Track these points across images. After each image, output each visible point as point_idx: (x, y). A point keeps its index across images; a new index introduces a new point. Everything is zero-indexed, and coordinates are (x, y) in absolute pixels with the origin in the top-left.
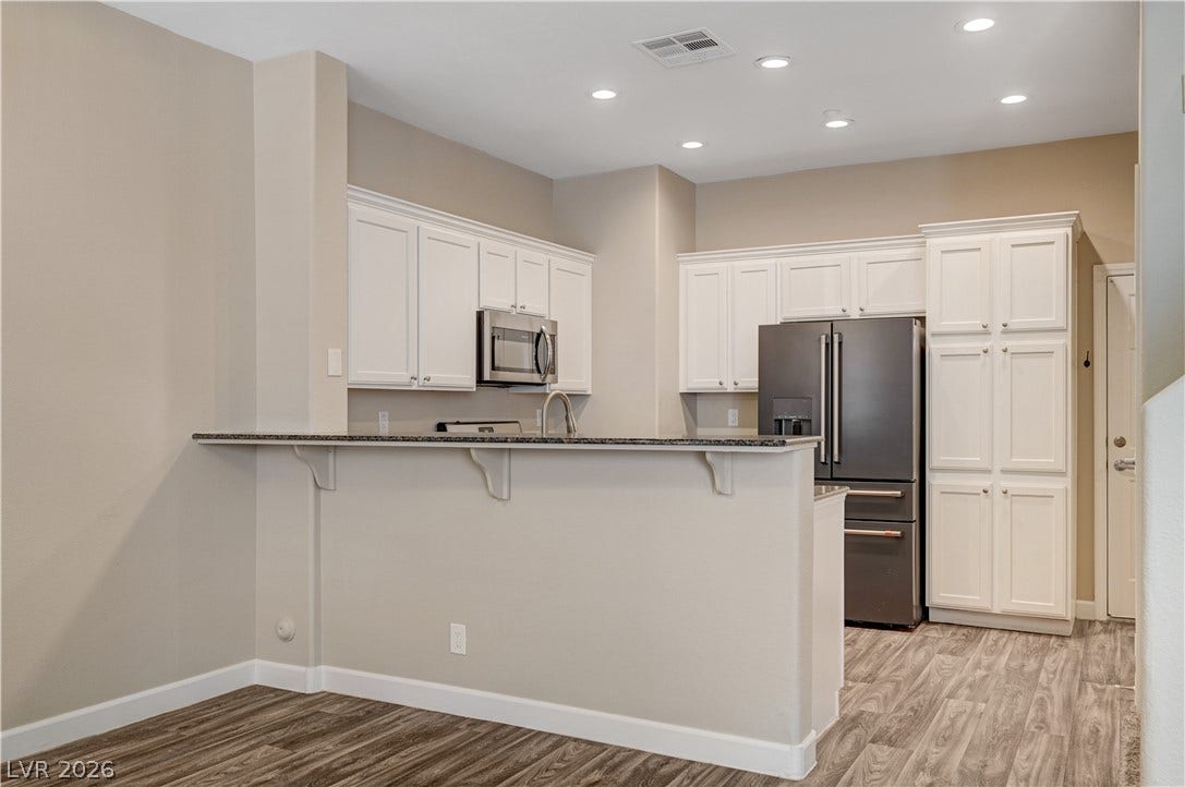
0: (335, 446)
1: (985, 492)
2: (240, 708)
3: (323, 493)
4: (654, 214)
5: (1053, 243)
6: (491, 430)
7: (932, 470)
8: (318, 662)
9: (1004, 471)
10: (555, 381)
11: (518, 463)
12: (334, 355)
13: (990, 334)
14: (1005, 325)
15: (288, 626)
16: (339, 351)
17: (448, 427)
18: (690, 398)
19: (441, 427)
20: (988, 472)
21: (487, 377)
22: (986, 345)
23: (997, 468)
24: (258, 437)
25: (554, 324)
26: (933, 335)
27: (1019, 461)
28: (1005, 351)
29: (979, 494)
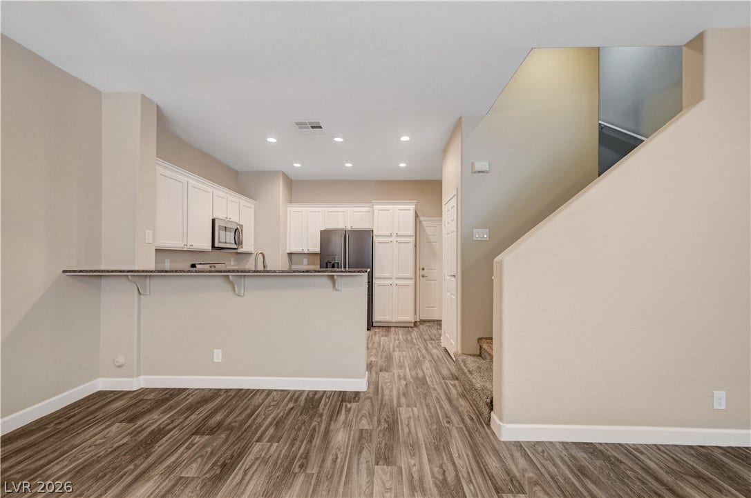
0: (150, 276)
1: (391, 285)
2: (94, 405)
3: (142, 297)
4: (280, 188)
5: (409, 210)
6: (215, 267)
7: (375, 278)
8: (139, 374)
9: (396, 278)
10: (242, 248)
11: (248, 281)
12: (149, 233)
13: (392, 236)
14: (397, 234)
15: (121, 360)
16: (151, 232)
17: (197, 266)
18: (290, 254)
19: (193, 266)
20: (391, 278)
21: (216, 245)
22: (391, 240)
23: (394, 277)
24: (102, 271)
25: (242, 226)
26: (376, 236)
27: (400, 275)
28: (397, 242)
29: (389, 285)
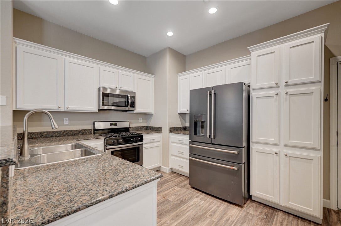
1: (276, 154)
5: (313, 42)
7: (253, 142)
10: (136, 110)
13: (279, 87)
14: (286, 83)
18: (181, 115)
20: (278, 145)
22: (277, 92)
23: (282, 144)
26: (253, 90)
28: (286, 93)
29: (273, 154)
